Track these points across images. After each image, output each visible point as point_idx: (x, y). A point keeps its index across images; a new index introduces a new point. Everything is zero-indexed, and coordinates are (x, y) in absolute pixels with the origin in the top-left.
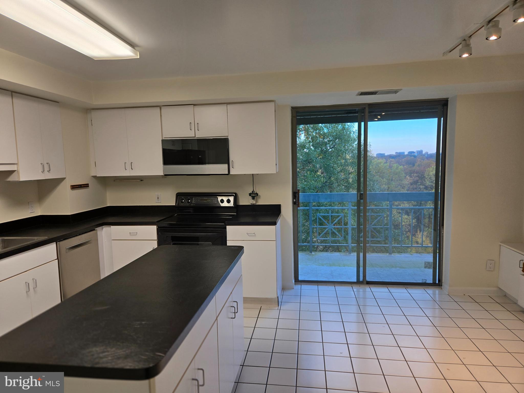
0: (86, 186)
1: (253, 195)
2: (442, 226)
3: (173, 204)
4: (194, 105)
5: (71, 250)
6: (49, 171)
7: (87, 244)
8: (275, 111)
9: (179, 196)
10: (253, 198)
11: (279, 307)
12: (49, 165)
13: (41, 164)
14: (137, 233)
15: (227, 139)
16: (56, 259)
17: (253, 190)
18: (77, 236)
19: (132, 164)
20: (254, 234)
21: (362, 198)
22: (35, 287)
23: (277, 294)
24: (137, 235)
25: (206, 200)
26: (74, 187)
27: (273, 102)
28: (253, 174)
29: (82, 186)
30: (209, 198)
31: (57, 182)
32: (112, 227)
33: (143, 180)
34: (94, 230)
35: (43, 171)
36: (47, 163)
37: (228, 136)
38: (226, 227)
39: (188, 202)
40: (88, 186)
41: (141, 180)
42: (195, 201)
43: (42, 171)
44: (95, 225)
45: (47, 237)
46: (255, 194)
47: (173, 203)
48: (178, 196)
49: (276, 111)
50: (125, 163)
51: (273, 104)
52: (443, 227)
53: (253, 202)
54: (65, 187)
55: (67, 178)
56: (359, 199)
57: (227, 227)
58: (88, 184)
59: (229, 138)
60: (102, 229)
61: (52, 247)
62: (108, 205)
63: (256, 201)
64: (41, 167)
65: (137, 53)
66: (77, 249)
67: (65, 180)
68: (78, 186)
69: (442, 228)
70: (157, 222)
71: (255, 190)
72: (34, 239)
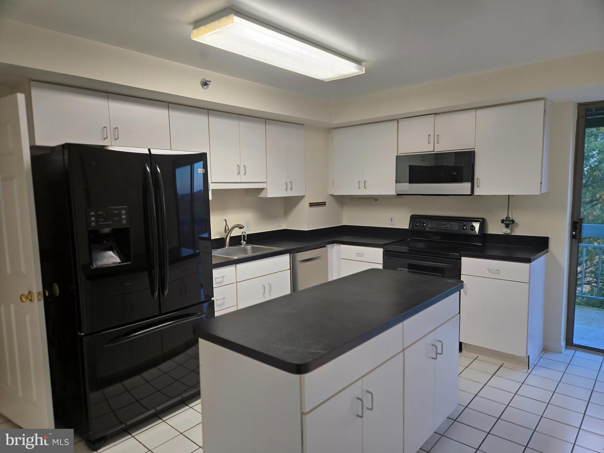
0: (323, 204)
1: (507, 222)
3: (407, 227)
4: (435, 114)
5: (302, 263)
6: (291, 189)
7: (317, 259)
8: (545, 112)
9: (414, 218)
10: (507, 226)
11: (530, 370)
12: (292, 184)
13: (285, 182)
14: (363, 254)
15: (474, 152)
16: (289, 269)
17: (508, 215)
18: (308, 250)
19: (366, 183)
20: (498, 271)
22: (270, 291)
23: (527, 353)
24: (364, 256)
25: (445, 224)
26: (312, 205)
27: (543, 100)
28: (509, 195)
29: (320, 204)
30: (450, 223)
31: (298, 199)
32: (342, 245)
33: (378, 200)
34: (325, 247)
35: (286, 190)
36: (290, 182)
37: (475, 148)
38: (461, 258)
39: (423, 226)
40: (326, 204)
41: (376, 200)
42: (431, 226)
43: (286, 188)
44: (327, 242)
45: (283, 249)
46: (510, 221)
47: (405, 225)
48: (412, 218)
49: (547, 111)
50: (360, 181)
51: (542, 102)
53: (508, 231)
54: (304, 204)
55: (306, 196)
57: (463, 258)
58: (325, 202)
59: (476, 150)
60: (333, 247)
61: (286, 258)
62: (344, 224)
63: (511, 231)
64: (285, 185)
65: (363, 68)
66: (307, 263)
67: (305, 198)
68: (315, 204)
70: (384, 244)
71: (510, 216)
72: (273, 249)
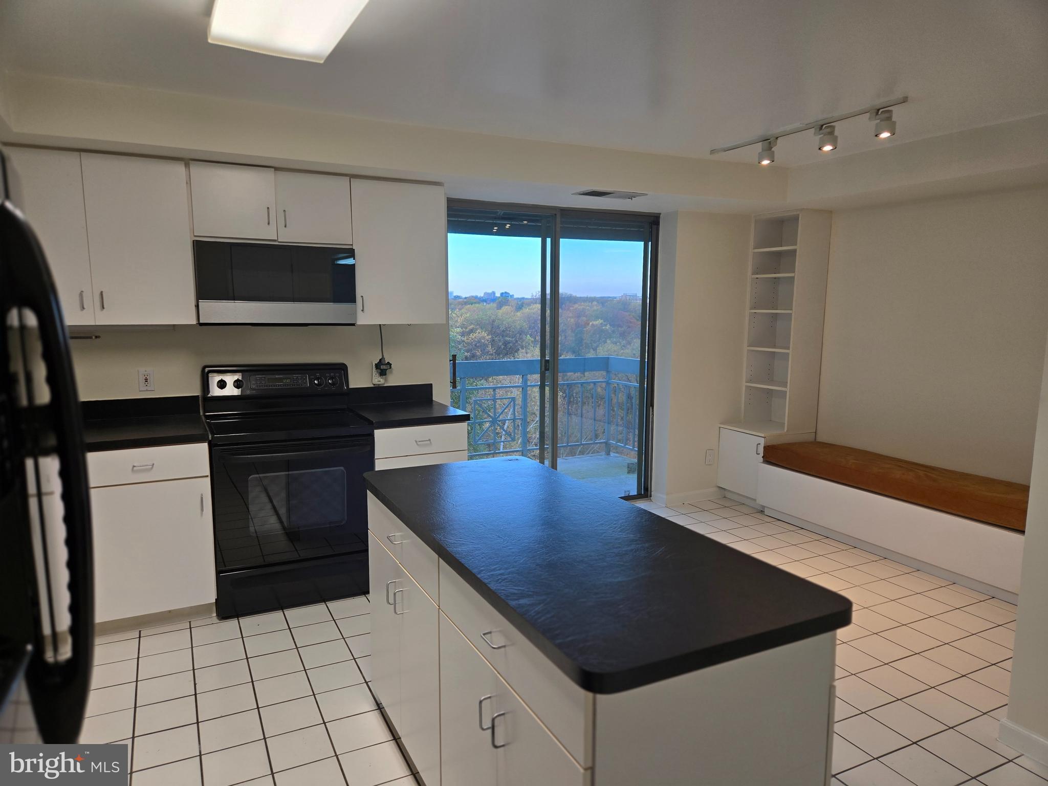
1: (382, 366)
2: (651, 406)
4: (277, 169)
10: (383, 373)
17: (383, 356)
20: (429, 442)
21: (547, 367)
25: (280, 380)
27: (442, 186)
28: (380, 325)
37: (352, 245)
46: (385, 364)
50: (82, 292)
51: (441, 189)
52: (653, 408)
53: (378, 380)
56: (543, 370)
59: (356, 247)
63: (386, 380)
69: (651, 409)
